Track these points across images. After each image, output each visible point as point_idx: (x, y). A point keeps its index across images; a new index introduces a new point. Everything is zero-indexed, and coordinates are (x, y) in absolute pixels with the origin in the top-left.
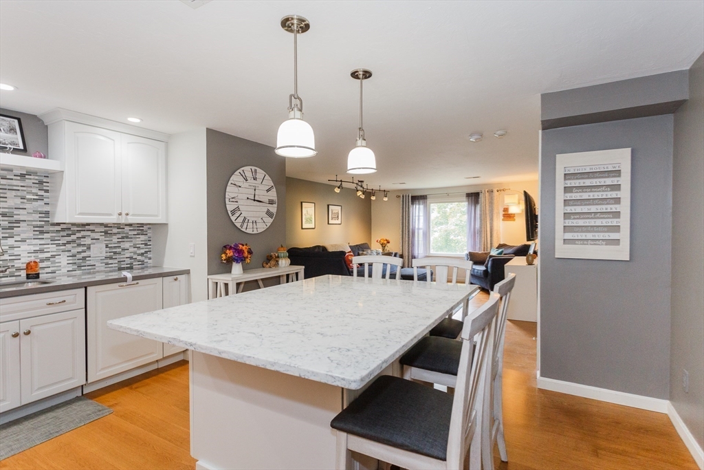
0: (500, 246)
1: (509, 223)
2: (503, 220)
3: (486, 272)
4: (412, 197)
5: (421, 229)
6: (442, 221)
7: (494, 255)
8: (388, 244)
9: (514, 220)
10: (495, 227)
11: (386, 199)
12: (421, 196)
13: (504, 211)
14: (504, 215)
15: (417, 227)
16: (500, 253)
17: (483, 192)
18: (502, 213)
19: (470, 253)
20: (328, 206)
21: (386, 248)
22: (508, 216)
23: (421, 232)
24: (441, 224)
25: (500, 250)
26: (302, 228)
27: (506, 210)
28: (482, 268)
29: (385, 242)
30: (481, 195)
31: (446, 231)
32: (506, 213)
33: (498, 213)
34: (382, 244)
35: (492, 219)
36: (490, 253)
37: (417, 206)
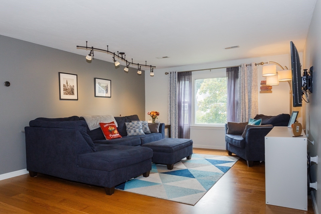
0: (258, 117)
1: (267, 95)
2: (261, 92)
3: (243, 142)
4: (178, 73)
5: (186, 102)
6: (212, 100)
7: (252, 125)
8: (158, 117)
9: (271, 92)
10: (253, 99)
11: (152, 74)
12: (186, 72)
13: (261, 84)
14: (261, 88)
15: (183, 100)
16: (258, 123)
17: (242, 66)
18: (259, 86)
19: (229, 123)
20: (95, 79)
21: (156, 119)
22: (266, 88)
23: (187, 105)
24: (211, 102)
25: (258, 121)
26: (60, 99)
27: (264, 83)
28: (239, 138)
29: (155, 114)
30: (240, 70)
31: (215, 107)
32: (264, 85)
33: (256, 86)
34: (152, 117)
35: (250, 92)
36: (248, 123)
37: (183, 82)
